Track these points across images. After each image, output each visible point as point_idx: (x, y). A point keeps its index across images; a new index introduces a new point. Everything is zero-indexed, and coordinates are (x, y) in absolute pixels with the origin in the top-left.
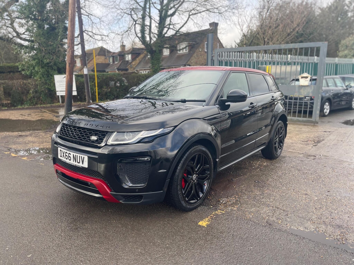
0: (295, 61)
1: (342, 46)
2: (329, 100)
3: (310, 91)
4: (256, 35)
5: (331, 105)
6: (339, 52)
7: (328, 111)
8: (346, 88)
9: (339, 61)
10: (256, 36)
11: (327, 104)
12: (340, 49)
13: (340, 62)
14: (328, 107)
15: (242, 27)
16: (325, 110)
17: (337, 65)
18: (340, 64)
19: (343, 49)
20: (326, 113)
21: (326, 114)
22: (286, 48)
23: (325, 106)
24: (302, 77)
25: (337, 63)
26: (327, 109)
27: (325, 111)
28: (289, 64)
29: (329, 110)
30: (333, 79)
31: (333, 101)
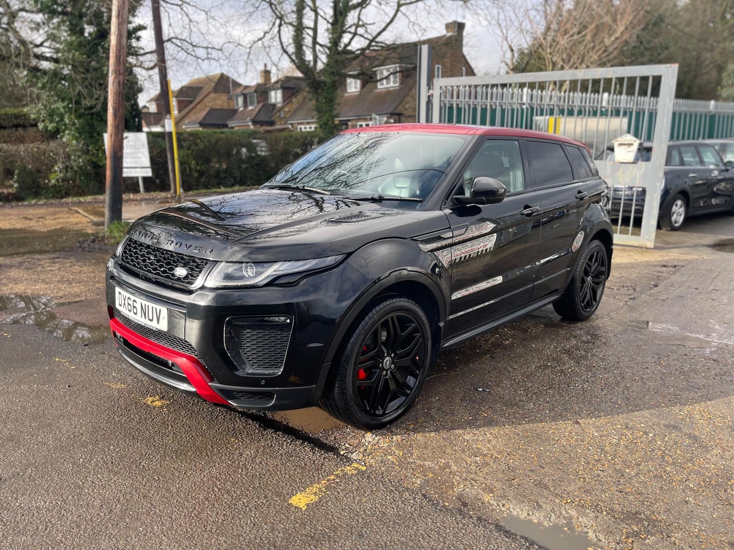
0: (618, 106)
1: (729, 75)
2: (684, 194)
3: (638, 175)
4: (538, 48)
5: (687, 204)
6: (722, 88)
7: (681, 219)
8: (723, 168)
9: (716, 107)
10: (535, 52)
11: (679, 202)
12: (724, 82)
13: (719, 110)
14: (682, 210)
15: (504, 31)
16: (675, 215)
17: (712, 117)
18: (719, 113)
19: (730, 82)
20: (676, 222)
21: (677, 225)
22: (587, 77)
23: (674, 207)
24: (620, 144)
25: (713, 113)
26: (678, 212)
27: (674, 218)
28: (604, 114)
29: (682, 217)
30: (696, 147)
31: (693, 196)
